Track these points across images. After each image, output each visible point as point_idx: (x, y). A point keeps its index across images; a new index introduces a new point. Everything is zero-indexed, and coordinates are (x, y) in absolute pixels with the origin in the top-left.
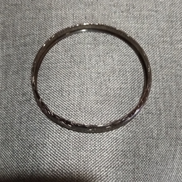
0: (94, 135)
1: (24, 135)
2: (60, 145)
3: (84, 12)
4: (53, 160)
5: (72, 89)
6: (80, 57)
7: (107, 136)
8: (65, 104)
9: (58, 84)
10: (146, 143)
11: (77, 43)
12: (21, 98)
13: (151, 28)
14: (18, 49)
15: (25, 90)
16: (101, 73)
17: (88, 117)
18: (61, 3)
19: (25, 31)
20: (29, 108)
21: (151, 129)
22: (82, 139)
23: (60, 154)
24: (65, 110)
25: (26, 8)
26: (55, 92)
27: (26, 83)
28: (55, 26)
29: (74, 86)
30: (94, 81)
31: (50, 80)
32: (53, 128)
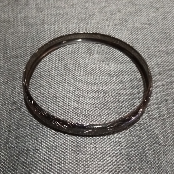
0: (94, 139)
1: (13, 143)
2: (55, 150)
3: (77, 26)
4: (47, 165)
5: (67, 94)
6: (75, 65)
7: (109, 140)
8: (60, 110)
9: (52, 91)
10: (153, 148)
11: (71, 53)
12: (11, 107)
13: (145, 39)
14: (9, 61)
15: (15, 99)
16: (98, 79)
17: (85, 121)
18: (54, 19)
19: (17, 44)
20: (19, 116)
21: (157, 135)
22: (80, 143)
23: (56, 159)
24: (59, 115)
25: (19, 24)
26: (49, 98)
27: (16, 92)
28: (47, 38)
29: (69, 92)
30: (91, 87)
31: (42, 87)
32: (46, 133)
